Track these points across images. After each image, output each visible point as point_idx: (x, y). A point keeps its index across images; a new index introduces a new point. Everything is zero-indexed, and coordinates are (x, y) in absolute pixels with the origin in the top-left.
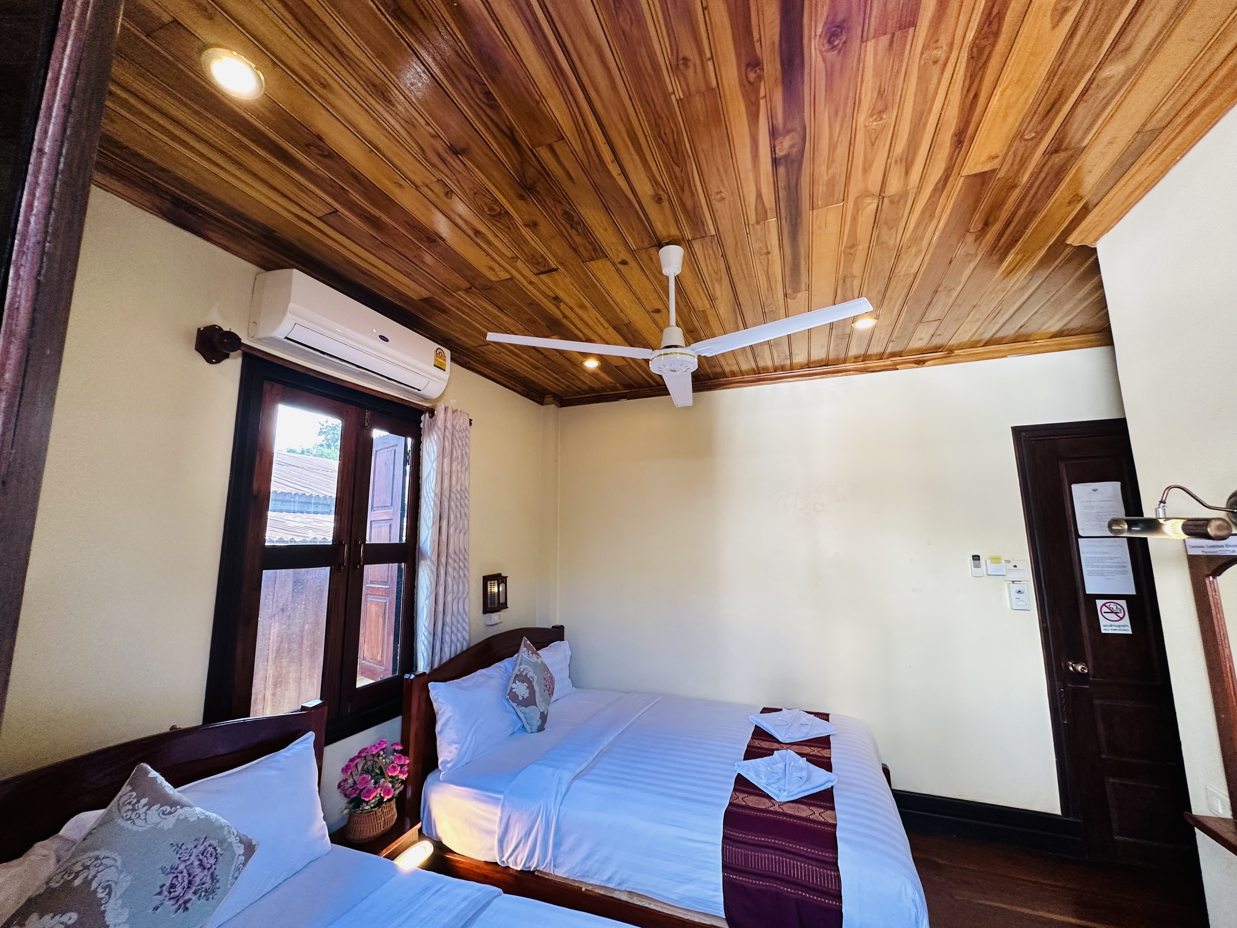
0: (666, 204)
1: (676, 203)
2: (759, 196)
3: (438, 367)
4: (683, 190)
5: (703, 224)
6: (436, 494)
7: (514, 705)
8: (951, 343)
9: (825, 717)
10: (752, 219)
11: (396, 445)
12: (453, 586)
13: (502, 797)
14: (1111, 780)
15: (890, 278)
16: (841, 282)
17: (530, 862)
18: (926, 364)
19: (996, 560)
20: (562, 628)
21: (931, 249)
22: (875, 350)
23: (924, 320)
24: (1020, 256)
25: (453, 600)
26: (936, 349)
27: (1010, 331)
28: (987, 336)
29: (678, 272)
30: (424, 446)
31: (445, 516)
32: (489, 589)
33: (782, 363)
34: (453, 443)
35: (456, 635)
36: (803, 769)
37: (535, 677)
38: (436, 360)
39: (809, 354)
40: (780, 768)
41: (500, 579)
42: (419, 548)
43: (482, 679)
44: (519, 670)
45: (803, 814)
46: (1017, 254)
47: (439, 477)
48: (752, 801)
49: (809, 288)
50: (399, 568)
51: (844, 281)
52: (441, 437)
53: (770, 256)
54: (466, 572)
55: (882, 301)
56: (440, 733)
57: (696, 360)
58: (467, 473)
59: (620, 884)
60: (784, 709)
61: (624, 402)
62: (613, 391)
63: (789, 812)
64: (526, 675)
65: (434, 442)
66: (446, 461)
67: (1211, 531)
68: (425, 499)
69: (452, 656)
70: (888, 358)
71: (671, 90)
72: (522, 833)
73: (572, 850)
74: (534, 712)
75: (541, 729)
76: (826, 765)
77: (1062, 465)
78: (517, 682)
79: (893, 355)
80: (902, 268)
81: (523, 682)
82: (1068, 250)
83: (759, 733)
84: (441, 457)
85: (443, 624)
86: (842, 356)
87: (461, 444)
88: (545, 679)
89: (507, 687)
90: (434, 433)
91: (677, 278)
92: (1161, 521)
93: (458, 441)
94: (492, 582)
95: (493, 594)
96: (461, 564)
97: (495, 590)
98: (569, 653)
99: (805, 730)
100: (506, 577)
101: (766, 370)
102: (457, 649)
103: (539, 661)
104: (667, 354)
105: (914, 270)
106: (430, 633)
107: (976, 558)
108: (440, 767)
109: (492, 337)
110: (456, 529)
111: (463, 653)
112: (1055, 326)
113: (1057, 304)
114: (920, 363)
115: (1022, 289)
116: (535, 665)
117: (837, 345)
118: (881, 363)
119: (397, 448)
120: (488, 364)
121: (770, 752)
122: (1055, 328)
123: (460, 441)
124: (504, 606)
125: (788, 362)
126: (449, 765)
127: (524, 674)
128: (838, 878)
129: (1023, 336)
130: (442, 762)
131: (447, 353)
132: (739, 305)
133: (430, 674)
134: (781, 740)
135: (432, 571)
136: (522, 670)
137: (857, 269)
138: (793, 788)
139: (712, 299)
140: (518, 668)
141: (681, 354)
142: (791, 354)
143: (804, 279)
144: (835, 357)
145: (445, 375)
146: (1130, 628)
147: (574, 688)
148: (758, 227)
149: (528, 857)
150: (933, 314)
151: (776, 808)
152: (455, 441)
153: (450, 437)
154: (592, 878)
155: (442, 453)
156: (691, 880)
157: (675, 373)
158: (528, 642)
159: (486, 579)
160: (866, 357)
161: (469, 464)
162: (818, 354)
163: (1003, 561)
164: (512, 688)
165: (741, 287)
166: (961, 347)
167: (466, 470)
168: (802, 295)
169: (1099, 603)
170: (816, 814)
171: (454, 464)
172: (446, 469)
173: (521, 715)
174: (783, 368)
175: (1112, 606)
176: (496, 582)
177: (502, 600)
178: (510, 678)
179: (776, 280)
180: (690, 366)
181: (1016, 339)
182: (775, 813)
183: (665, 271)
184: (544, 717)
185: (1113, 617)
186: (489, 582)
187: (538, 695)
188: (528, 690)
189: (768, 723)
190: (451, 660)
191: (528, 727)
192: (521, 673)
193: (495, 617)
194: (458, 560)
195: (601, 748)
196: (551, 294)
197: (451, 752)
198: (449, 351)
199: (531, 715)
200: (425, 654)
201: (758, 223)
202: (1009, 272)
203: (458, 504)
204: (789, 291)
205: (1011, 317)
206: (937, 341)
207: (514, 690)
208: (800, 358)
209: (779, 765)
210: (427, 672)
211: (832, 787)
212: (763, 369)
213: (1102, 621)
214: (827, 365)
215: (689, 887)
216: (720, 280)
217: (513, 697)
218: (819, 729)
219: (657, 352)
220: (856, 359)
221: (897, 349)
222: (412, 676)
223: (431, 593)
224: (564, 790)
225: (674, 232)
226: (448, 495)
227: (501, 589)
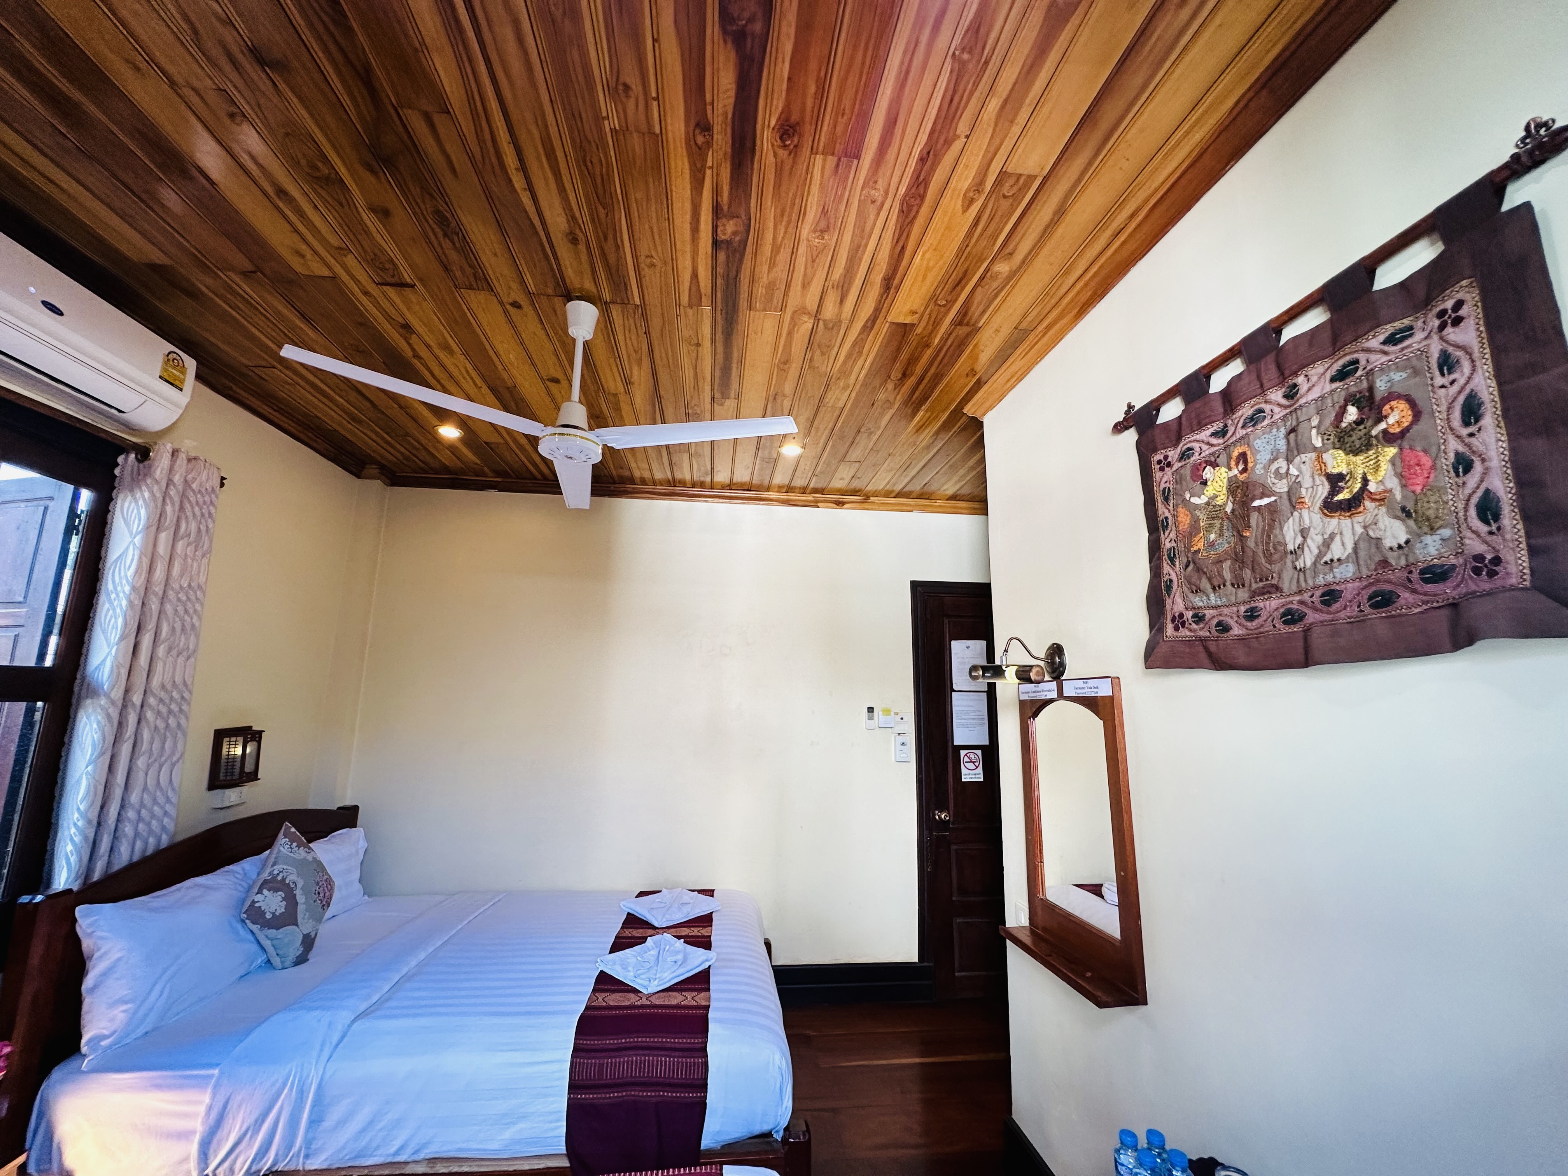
0: (582, 247)
1: (596, 252)
2: (695, 275)
3: (167, 381)
4: (606, 238)
5: (626, 289)
6: (134, 589)
7: (255, 928)
8: (869, 488)
9: (710, 893)
10: (685, 299)
11: (51, 498)
12: (151, 743)
13: (216, 1072)
14: (958, 920)
15: (818, 407)
16: (771, 399)
17: (261, 1160)
18: (846, 506)
19: (887, 712)
20: (355, 809)
21: (858, 386)
22: (799, 482)
23: (847, 459)
24: (929, 414)
25: (149, 766)
26: (855, 492)
27: (916, 487)
28: (898, 488)
29: (589, 337)
30: (118, 505)
31: (151, 626)
32: (225, 751)
33: (702, 479)
34: (182, 508)
35: (149, 824)
36: (679, 952)
37: (300, 884)
38: (165, 370)
39: (732, 473)
40: (653, 955)
41: (250, 735)
42: (83, 678)
43: (196, 893)
44: (270, 874)
45: (674, 1002)
46: (927, 411)
47: (146, 561)
48: (614, 999)
49: (738, 397)
50: (30, 713)
51: (775, 399)
52: (159, 495)
53: (700, 349)
54: (183, 722)
55: (810, 432)
56: (92, 990)
57: (600, 451)
58: (205, 561)
59: (416, 1152)
60: (664, 890)
61: (494, 493)
62: (477, 476)
63: (658, 1002)
64: (284, 879)
65: (141, 502)
66: (164, 538)
67: (1033, 676)
68: (108, 595)
69: (136, 858)
70: (810, 493)
71: (604, 114)
72: (250, 1120)
73: (342, 1123)
74: (291, 937)
75: (301, 960)
76: (705, 943)
77: (946, 621)
78: (265, 892)
79: (816, 491)
80: (831, 398)
81: (276, 890)
82: (964, 419)
83: (632, 921)
84: (154, 528)
85: (122, 806)
86: (766, 483)
87: (198, 513)
88: (318, 884)
89: (243, 901)
90: (144, 488)
91: (586, 344)
92: (1004, 668)
93: (193, 508)
94: (233, 739)
95: (232, 759)
96: (174, 707)
97: (239, 751)
98: (363, 844)
99: (686, 909)
100: (260, 733)
101: (683, 483)
102: (145, 850)
103: (310, 858)
104: (563, 434)
105: (841, 404)
106: (89, 822)
107: (871, 710)
108: (84, 1049)
109: (289, 352)
110: (170, 649)
111: (159, 853)
112: (950, 488)
113: (954, 468)
114: (840, 504)
115: (928, 447)
116: (301, 865)
117: (761, 469)
118: (804, 497)
119: (51, 504)
120: (269, 398)
121: (642, 940)
122: (950, 492)
123: (197, 509)
124: (253, 776)
125: (708, 479)
126: (104, 1043)
127: (279, 878)
128: (706, 1065)
129: (927, 493)
130: (89, 1041)
131: (191, 364)
132: (659, 397)
133: (80, 892)
134: (656, 924)
135: (109, 716)
136: (276, 872)
137: (788, 388)
138: (666, 974)
139: (627, 382)
140: (268, 871)
141: (582, 438)
142: (712, 469)
143: (734, 385)
144: (759, 483)
145: (182, 398)
146: (982, 776)
147: (366, 897)
148: (690, 312)
149: (256, 1154)
150: (855, 454)
151: (644, 1001)
152: (187, 506)
153: (177, 499)
154: (371, 1156)
155: (157, 524)
156: (524, 1117)
157: (570, 461)
158: (293, 830)
159: (220, 736)
160: (789, 489)
161: (210, 546)
162: (742, 475)
163: (892, 714)
164: (254, 902)
165: (664, 377)
166: (876, 494)
167: (203, 556)
168: (731, 403)
169: (963, 753)
170: (689, 998)
171: (180, 545)
172: (163, 549)
173: (267, 943)
174: (702, 485)
175: (972, 756)
176: (241, 739)
177: (249, 767)
178: (250, 888)
179: (704, 379)
180: (592, 455)
181: (923, 496)
182: (643, 1007)
183: (573, 331)
184: (308, 942)
185: (971, 766)
186: (226, 739)
187: (301, 908)
188: (284, 903)
189: (643, 909)
190: (132, 867)
191: (276, 961)
192: (274, 878)
193: (232, 796)
194: (167, 701)
195: (405, 970)
196: (400, 320)
197: (112, 1020)
198: (194, 363)
199: (286, 940)
200: (73, 859)
201: (690, 306)
202: (919, 429)
203: (180, 609)
204: (717, 395)
205: (918, 472)
206: (856, 484)
207: (257, 905)
208: (722, 477)
209: (652, 952)
210: (75, 888)
211: (709, 967)
212: (680, 482)
213: (964, 771)
214: (750, 490)
215: (521, 1126)
216: (639, 362)
217: (255, 914)
218: (701, 906)
219: (550, 430)
220: (780, 489)
221: (820, 485)
222: (39, 898)
223: (102, 754)
224: (335, 1038)
225: (589, 285)
226: (161, 593)
227: (248, 750)
